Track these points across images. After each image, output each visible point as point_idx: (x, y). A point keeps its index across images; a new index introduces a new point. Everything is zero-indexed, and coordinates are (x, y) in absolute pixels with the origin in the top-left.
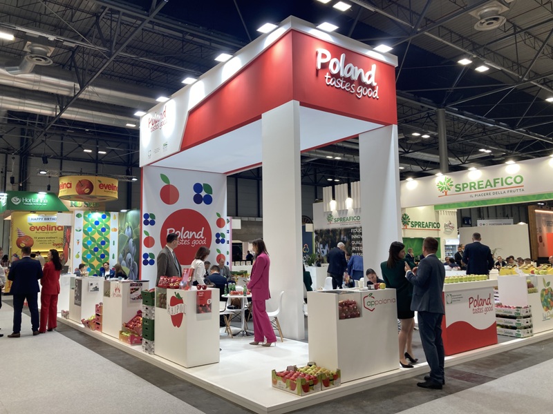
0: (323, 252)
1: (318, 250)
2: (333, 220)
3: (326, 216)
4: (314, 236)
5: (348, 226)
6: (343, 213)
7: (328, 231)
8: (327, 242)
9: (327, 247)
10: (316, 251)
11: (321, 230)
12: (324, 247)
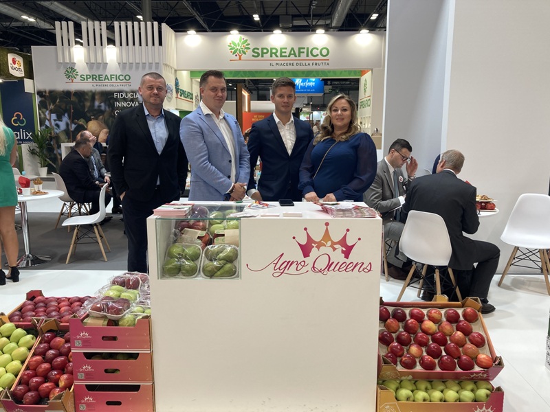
0: (57, 125)
1: (47, 123)
2: (79, 78)
3: (62, 70)
4: (37, 100)
5: (108, 88)
6: (98, 68)
7: (67, 94)
8: (66, 111)
9: (65, 119)
10: (42, 123)
11: (51, 92)
12: (59, 118)
